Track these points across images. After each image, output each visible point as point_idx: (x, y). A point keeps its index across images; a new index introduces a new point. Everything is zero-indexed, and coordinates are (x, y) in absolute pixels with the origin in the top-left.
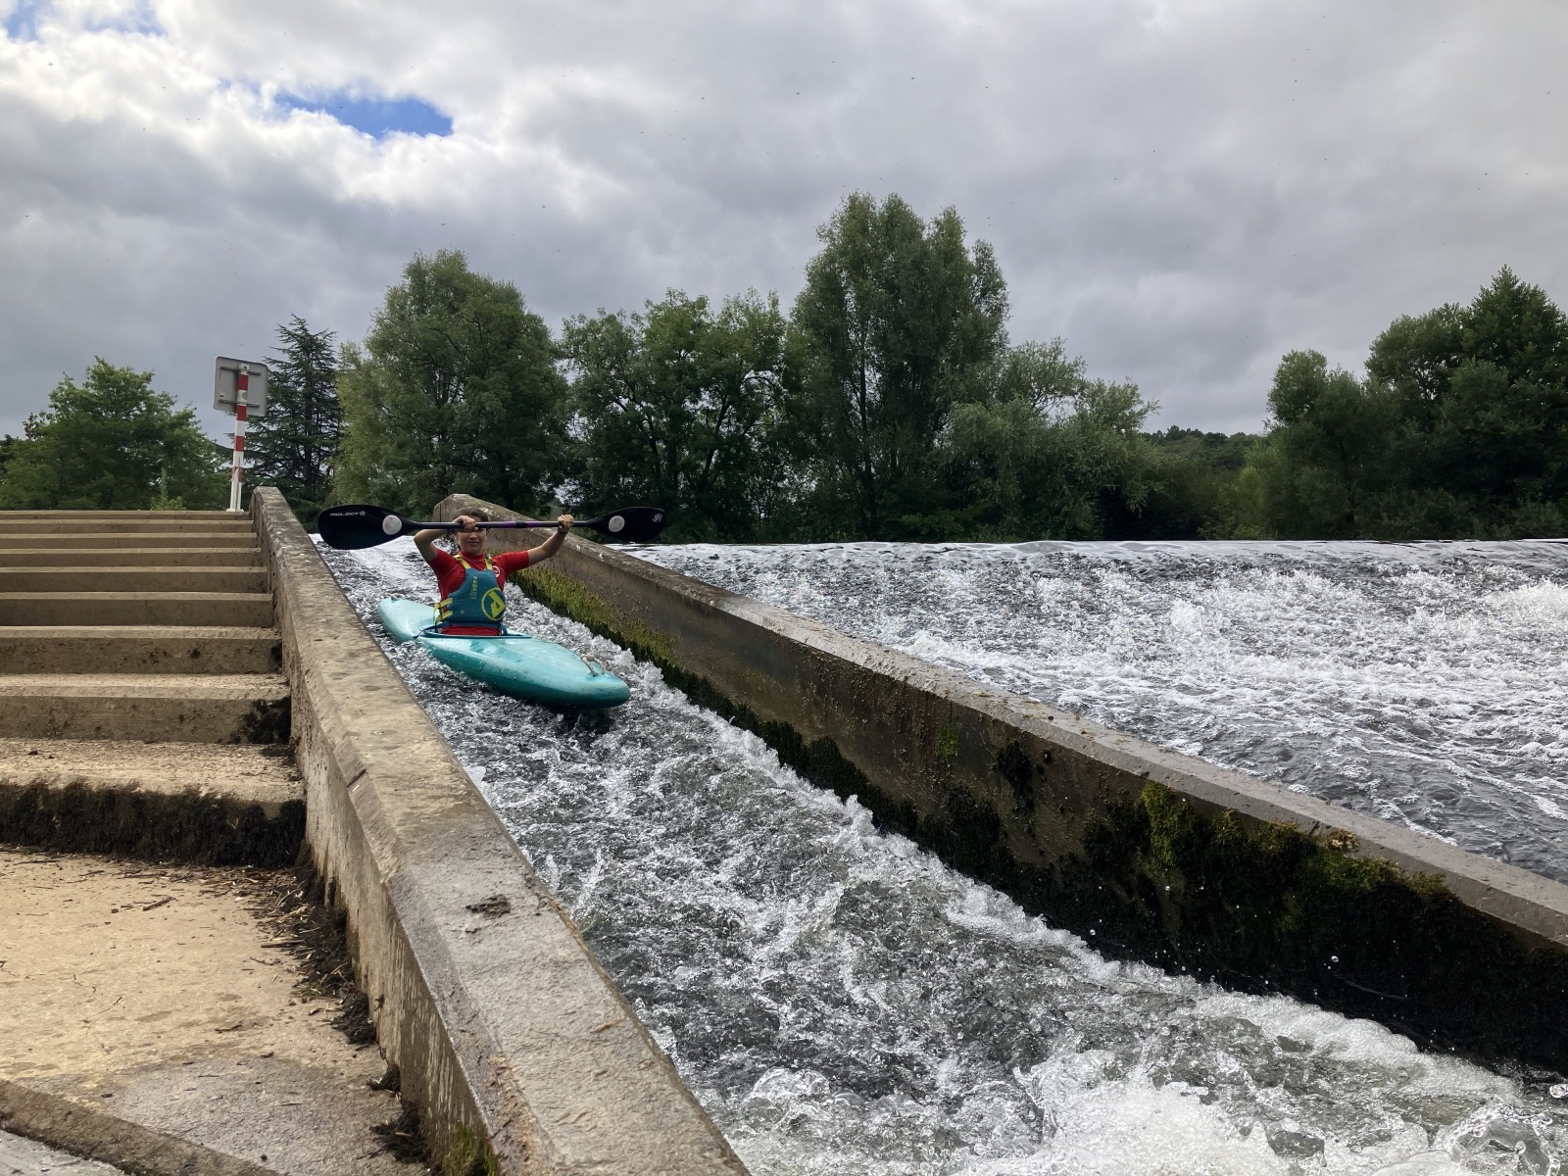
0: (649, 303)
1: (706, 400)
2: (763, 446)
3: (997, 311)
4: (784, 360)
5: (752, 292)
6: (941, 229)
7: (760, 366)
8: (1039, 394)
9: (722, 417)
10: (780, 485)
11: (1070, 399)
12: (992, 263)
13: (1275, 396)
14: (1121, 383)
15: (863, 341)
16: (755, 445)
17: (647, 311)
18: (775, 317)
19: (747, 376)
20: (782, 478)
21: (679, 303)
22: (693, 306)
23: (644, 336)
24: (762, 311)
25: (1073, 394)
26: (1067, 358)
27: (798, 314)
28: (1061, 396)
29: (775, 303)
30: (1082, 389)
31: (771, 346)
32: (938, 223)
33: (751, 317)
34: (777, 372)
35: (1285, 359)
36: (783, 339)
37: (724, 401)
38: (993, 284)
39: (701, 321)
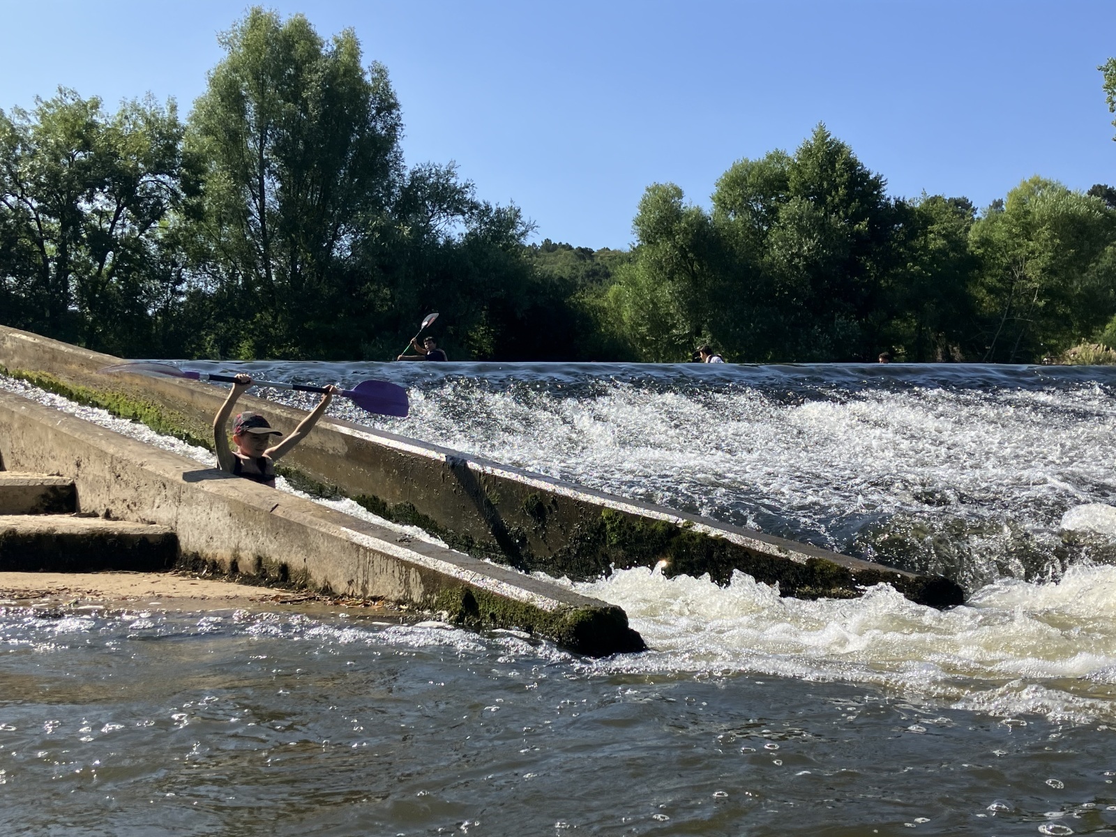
0: (38, 98)
1: (101, 201)
2: (160, 249)
3: (392, 129)
4: (182, 165)
5: (150, 96)
6: (339, 47)
7: (159, 169)
8: (432, 211)
9: (116, 218)
10: (179, 288)
11: (460, 217)
12: (386, 85)
13: (639, 222)
14: (504, 205)
15: (261, 150)
16: (153, 248)
17: (35, 108)
18: (174, 124)
19: (145, 179)
20: (180, 281)
21: (70, 102)
22: (85, 106)
23: (31, 132)
24: (160, 117)
25: (463, 214)
26: (458, 181)
27: (195, 118)
28: (452, 215)
29: (174, 109)
30: (471, 209)
31: (170, 150)
32: (337, 41)
33: (148, 122)
34: (174, 177)
35: (648, 189)
36: (180, 146)
37: (118, 203)
38: (388, 105)
39: (94, 122)
